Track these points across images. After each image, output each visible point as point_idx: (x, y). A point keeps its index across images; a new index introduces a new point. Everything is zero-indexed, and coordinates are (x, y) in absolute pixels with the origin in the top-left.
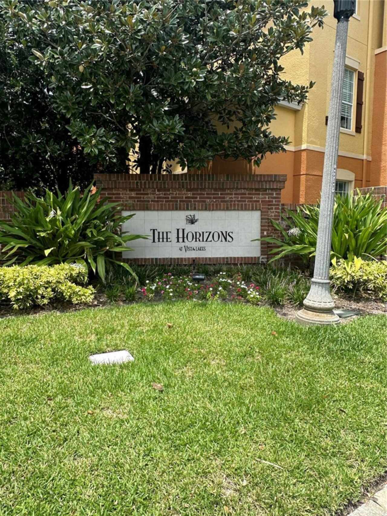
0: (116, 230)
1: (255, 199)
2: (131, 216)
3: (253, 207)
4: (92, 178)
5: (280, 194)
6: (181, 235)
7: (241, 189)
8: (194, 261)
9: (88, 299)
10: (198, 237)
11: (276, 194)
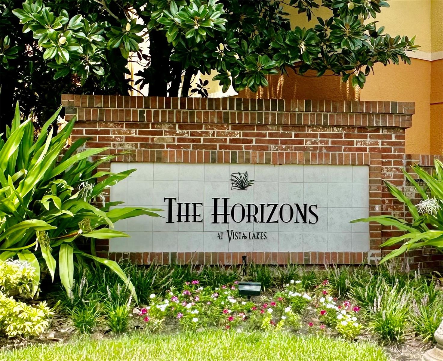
0: (98, 199)
1: (359, 146)
2: (128, 172)
3: (353, 160)
4: (60, 102)
5: (403, 137)
6: (221, 210)
7: (333, 126)
8: (244, 258)
9: (36, 328)
10: (252, 213)
11: (396, 137)
